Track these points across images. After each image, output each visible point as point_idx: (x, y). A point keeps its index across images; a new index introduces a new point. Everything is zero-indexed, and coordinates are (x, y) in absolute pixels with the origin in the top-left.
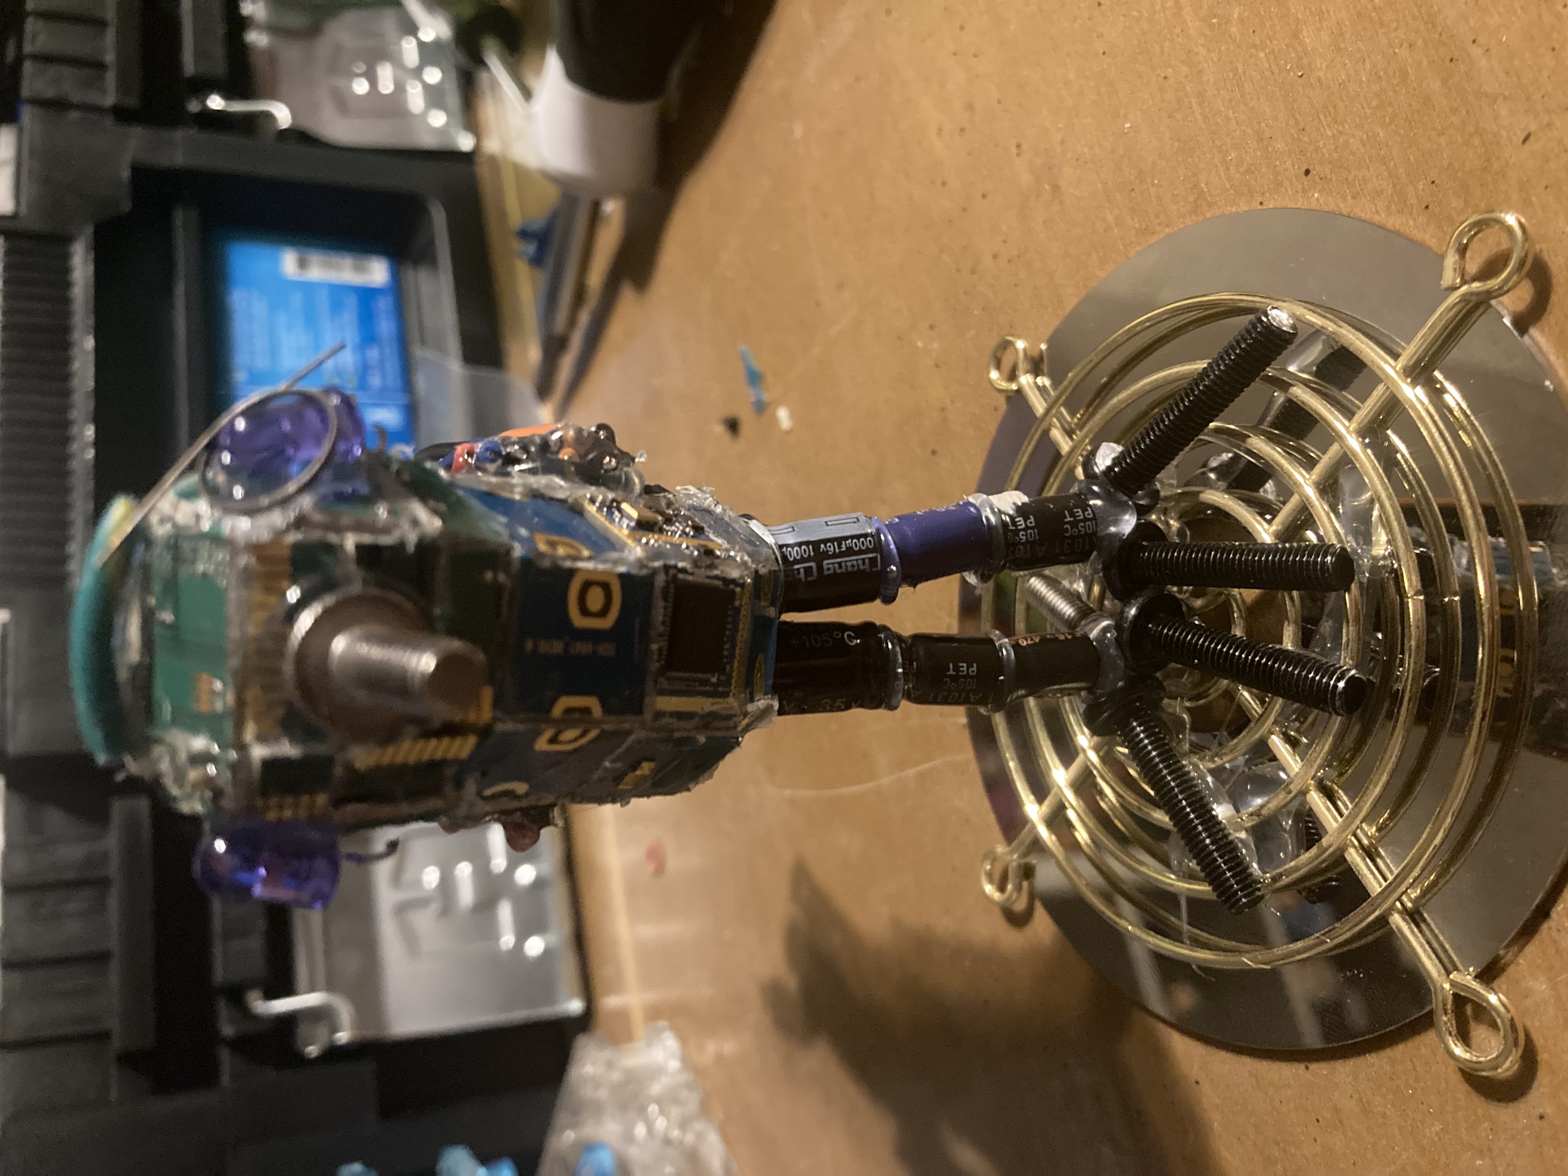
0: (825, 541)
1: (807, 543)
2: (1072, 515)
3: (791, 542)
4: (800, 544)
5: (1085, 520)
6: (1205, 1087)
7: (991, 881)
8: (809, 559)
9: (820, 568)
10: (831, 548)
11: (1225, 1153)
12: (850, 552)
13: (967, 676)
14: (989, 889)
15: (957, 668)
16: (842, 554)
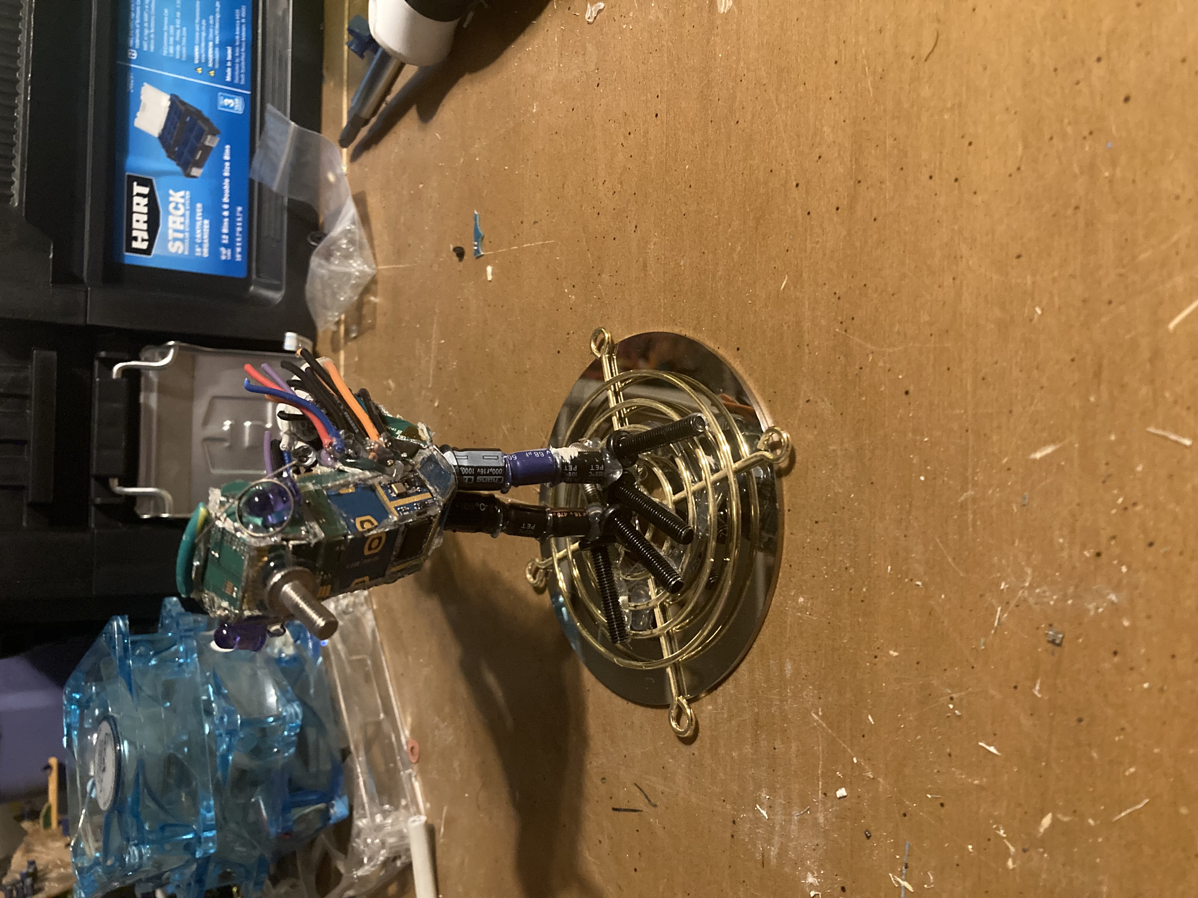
0: (480, 467)
1: (472, 467)
2: (594, 467)
3: (466, 465)
4: (468, 467)
5: (600, 470)
6: (591, 694)
7: (530, 573)
8: (471, 475)
9: (475, 479)
10: (482, 471)
11: (591, 721)
12: (491, 474)
13: (530, 529)
14: (529, 576)
15: (526, 526)
16: (487, 475)
